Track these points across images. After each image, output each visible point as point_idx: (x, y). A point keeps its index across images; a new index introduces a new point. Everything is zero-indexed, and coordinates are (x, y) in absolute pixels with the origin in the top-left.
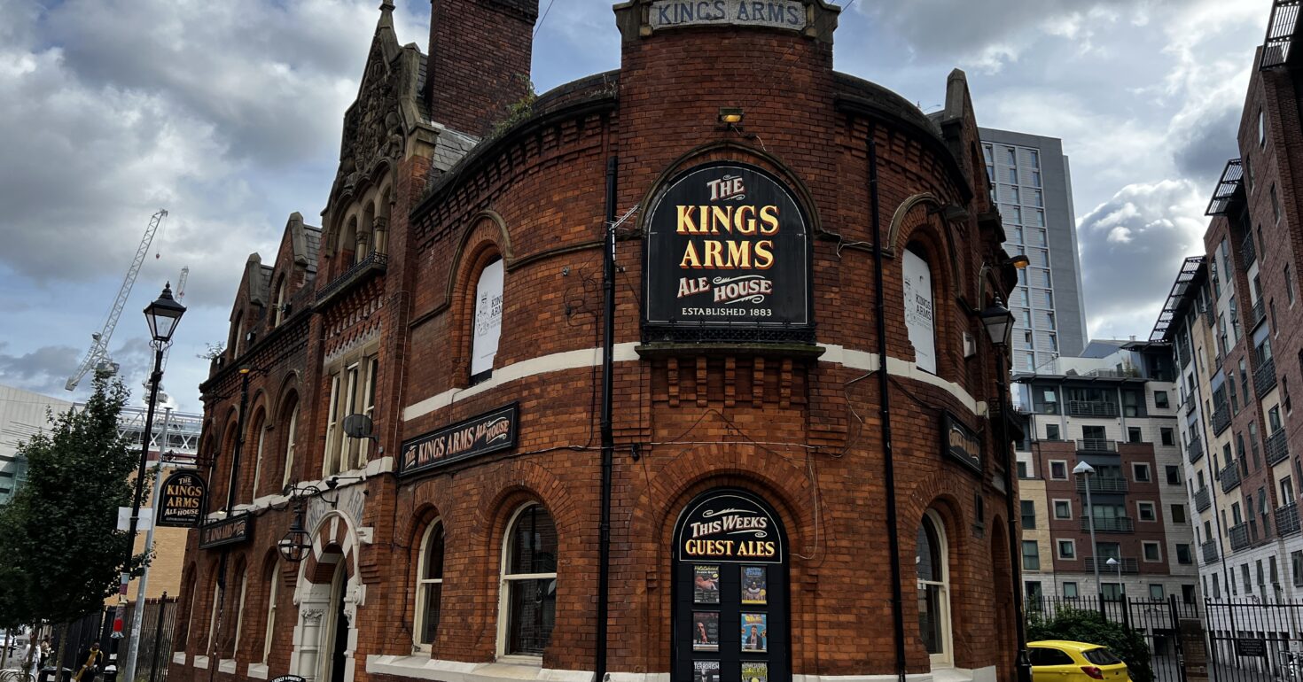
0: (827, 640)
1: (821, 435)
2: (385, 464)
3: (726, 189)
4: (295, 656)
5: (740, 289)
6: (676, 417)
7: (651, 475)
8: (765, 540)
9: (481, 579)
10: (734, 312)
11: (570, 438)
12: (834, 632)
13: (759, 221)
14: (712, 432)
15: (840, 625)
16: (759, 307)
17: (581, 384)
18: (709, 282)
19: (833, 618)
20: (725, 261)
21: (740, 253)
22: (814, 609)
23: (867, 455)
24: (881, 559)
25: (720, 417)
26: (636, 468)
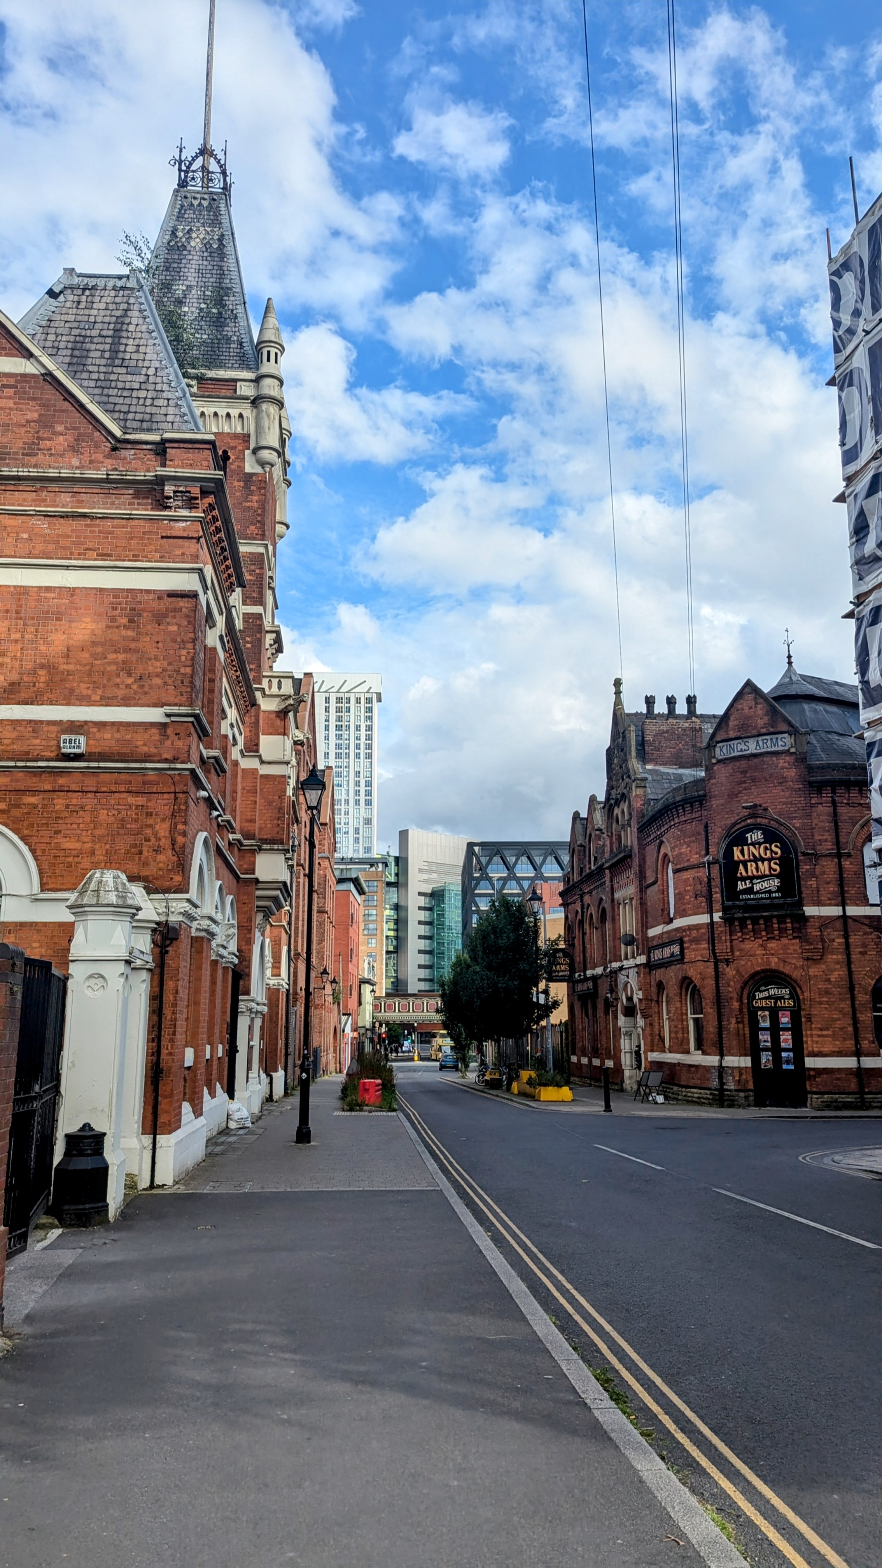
0: (817, 1042)
1: (808, 951)
2: (642, 959)
3: (755, 837)
4: (623, 1054)
5: (765, 884)
6: (742, 946)
7: (734, 972)
8: (789, 999)
9: (680, 1017)
10: (763, 896)
11: (702, 955)
12: (821, 1039)
13: (772, 851)
14: (758, 952)
15: (823, 1036)
16: (775, 892)
17: (703, 931)
18: (751, 882)
19: (820, 1033)
20: (757, 872)
21: (764, 867)
22: (811, 1029)
23: (835, 958)
24: (846, 1006)
25: (762, 946)
26: (728, 970)
